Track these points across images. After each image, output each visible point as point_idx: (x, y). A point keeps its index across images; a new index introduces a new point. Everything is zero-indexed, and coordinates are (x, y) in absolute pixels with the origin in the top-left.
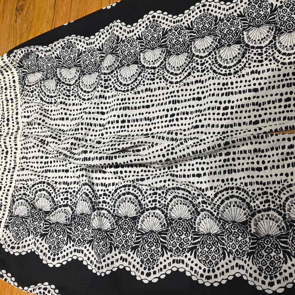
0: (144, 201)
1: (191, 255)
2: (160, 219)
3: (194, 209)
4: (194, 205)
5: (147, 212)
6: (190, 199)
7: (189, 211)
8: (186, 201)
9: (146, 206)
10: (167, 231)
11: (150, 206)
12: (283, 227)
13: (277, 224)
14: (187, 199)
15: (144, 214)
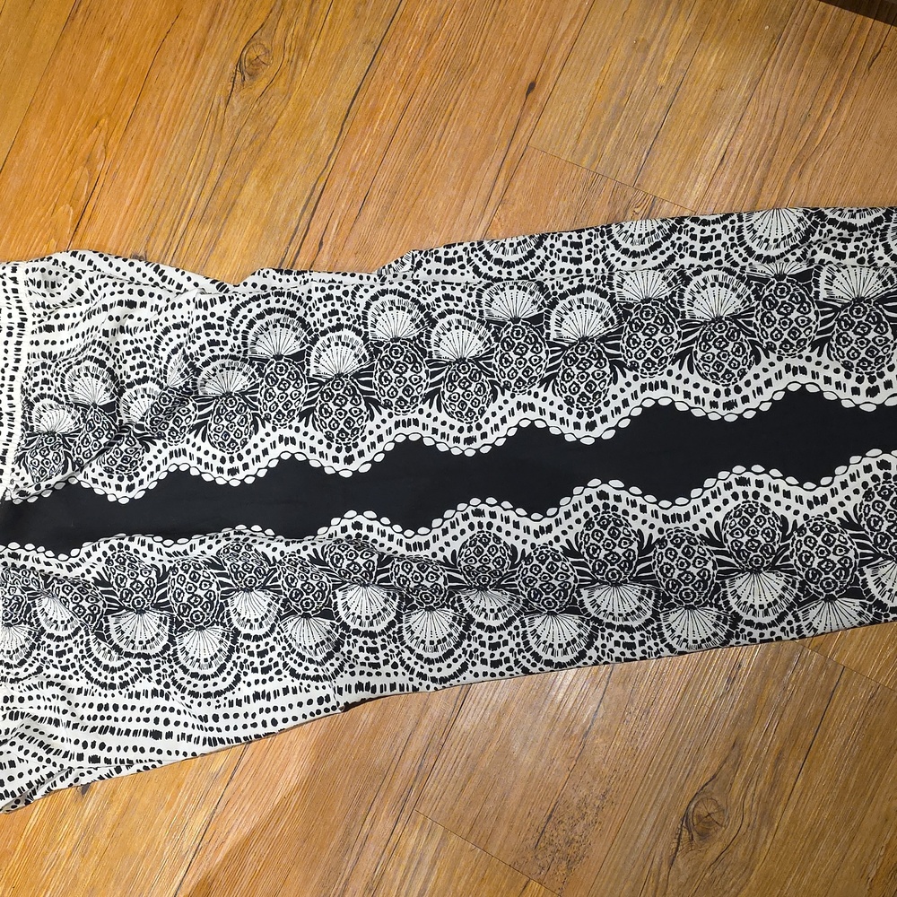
0: (312, 315)
1: (430, 406)
2: (353, 348)
3: (422, 316)
4: (421, 308)
5: (325, 338)
6: (414, 295)
7: (413, 320)
8: (405, 300)
9: (318, 326)
10: (371, 368)
11: (327, 324)
12: (611, 320)
13: (600, 316)
14: (407, 296)
15: (318, 344)
